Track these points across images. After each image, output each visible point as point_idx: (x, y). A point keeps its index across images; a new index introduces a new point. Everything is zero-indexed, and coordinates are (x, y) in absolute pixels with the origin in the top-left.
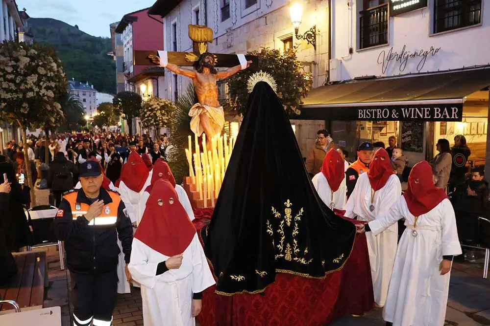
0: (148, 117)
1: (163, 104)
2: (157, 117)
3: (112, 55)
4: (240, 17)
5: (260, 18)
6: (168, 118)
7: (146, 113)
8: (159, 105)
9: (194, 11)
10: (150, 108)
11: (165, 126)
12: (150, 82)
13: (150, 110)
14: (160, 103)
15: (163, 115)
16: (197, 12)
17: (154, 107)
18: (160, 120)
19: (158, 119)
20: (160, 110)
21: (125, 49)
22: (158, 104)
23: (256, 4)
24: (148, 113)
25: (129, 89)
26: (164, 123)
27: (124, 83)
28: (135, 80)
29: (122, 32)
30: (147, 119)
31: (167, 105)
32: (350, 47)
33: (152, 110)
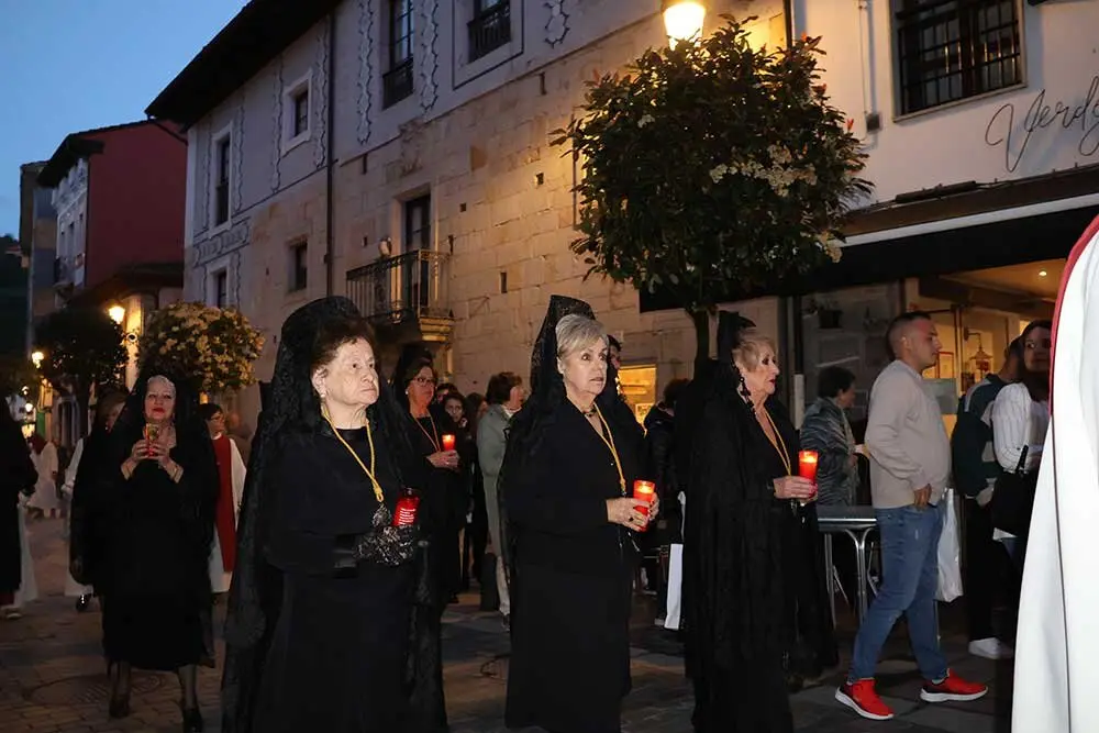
1: (218, 318)
2: (199, 355)
3: (18, 253)
4: (451, 88)
5: (520, 79)
6: (231, 360)
7: (163, 343)
8: (205, 320)
9: (290, 94)
10: (175, 329)
12: (135, 302)
13: (175, 335)
14: (206, 316)
15: (217, 349)
16: (300, 98)
17: (191, 323)
18: (206, 364)
19: (202, 359)
20: (208, 333)
21: (62, 227)
22: (201, 317)
23: (507, 45)
24: (171, 342)
26: (219, 375)
29: (55, 185)
31: (230, 321)
32: (870, 112)
33: (183, 335)
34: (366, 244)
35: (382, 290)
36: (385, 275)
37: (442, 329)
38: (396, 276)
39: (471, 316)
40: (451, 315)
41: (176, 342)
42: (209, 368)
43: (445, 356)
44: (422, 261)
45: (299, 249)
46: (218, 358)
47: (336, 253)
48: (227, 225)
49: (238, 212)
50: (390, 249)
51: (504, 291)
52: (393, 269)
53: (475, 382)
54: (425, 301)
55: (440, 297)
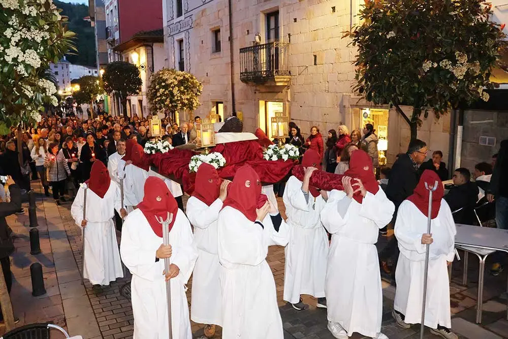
0: (161, 96)
1: (182, 78)
2: (175, 96)
3: (89, 20)
6: (189, 97)
7: (158, 91)
8: (176, 79)
10: (163, 84)
11: (185, 108)
12: (142, 50)
13: (163, 87)
14: (177, 77)
15: (183, 93)
17: (169, 82)
18: (178, 100)
19: (176, 98)
20: (178, 86)
21: (108, 12)
22: (174, 78)
24: (162, 90)
25: (114, 58)
26: (184, 105)
27: (107, 53)
28: (122, 48)
30: (159, 98)
31: (187, 80)
33: (166, 87)
34: (248, 34)
35: (256, 60)
36: (258, 53)
37: (285, 80)
38: (263, 53)
39: (299, 75)
40: (290, 73)
41: (164, 90)
42: (179, 102)
43: (287, 92)
44: (276, 48)
45: (216, 32)
46: (183, 97)
47: (234, 36)
48: (182, 18)
49: (187, 12)
50: (260, 40)
51: (315, 64)
52: (262, 50)
53: (301, 107)
54: (277, 67)
55: (284, 64)
